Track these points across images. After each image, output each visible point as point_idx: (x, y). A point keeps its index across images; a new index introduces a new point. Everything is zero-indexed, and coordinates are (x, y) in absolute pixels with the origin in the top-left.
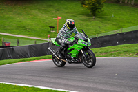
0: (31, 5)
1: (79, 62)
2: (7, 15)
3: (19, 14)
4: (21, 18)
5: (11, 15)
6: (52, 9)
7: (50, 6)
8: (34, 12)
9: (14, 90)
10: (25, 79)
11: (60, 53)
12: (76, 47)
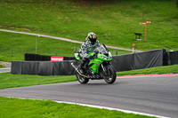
0: (112, 6)
1: (100, 78)
2: (80, 19)
3: (96, 17)
4: (99, 23)
5: (86, 18)
6: (138, 11)
7: (136, 7)
8: (115, 14)
9: (91, 113)
10: (104, 100)
11: (82, 68)
12: (96, 61)
